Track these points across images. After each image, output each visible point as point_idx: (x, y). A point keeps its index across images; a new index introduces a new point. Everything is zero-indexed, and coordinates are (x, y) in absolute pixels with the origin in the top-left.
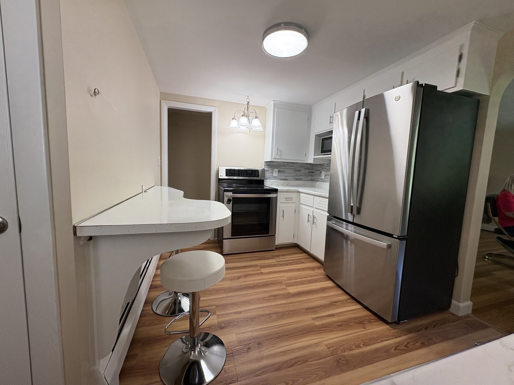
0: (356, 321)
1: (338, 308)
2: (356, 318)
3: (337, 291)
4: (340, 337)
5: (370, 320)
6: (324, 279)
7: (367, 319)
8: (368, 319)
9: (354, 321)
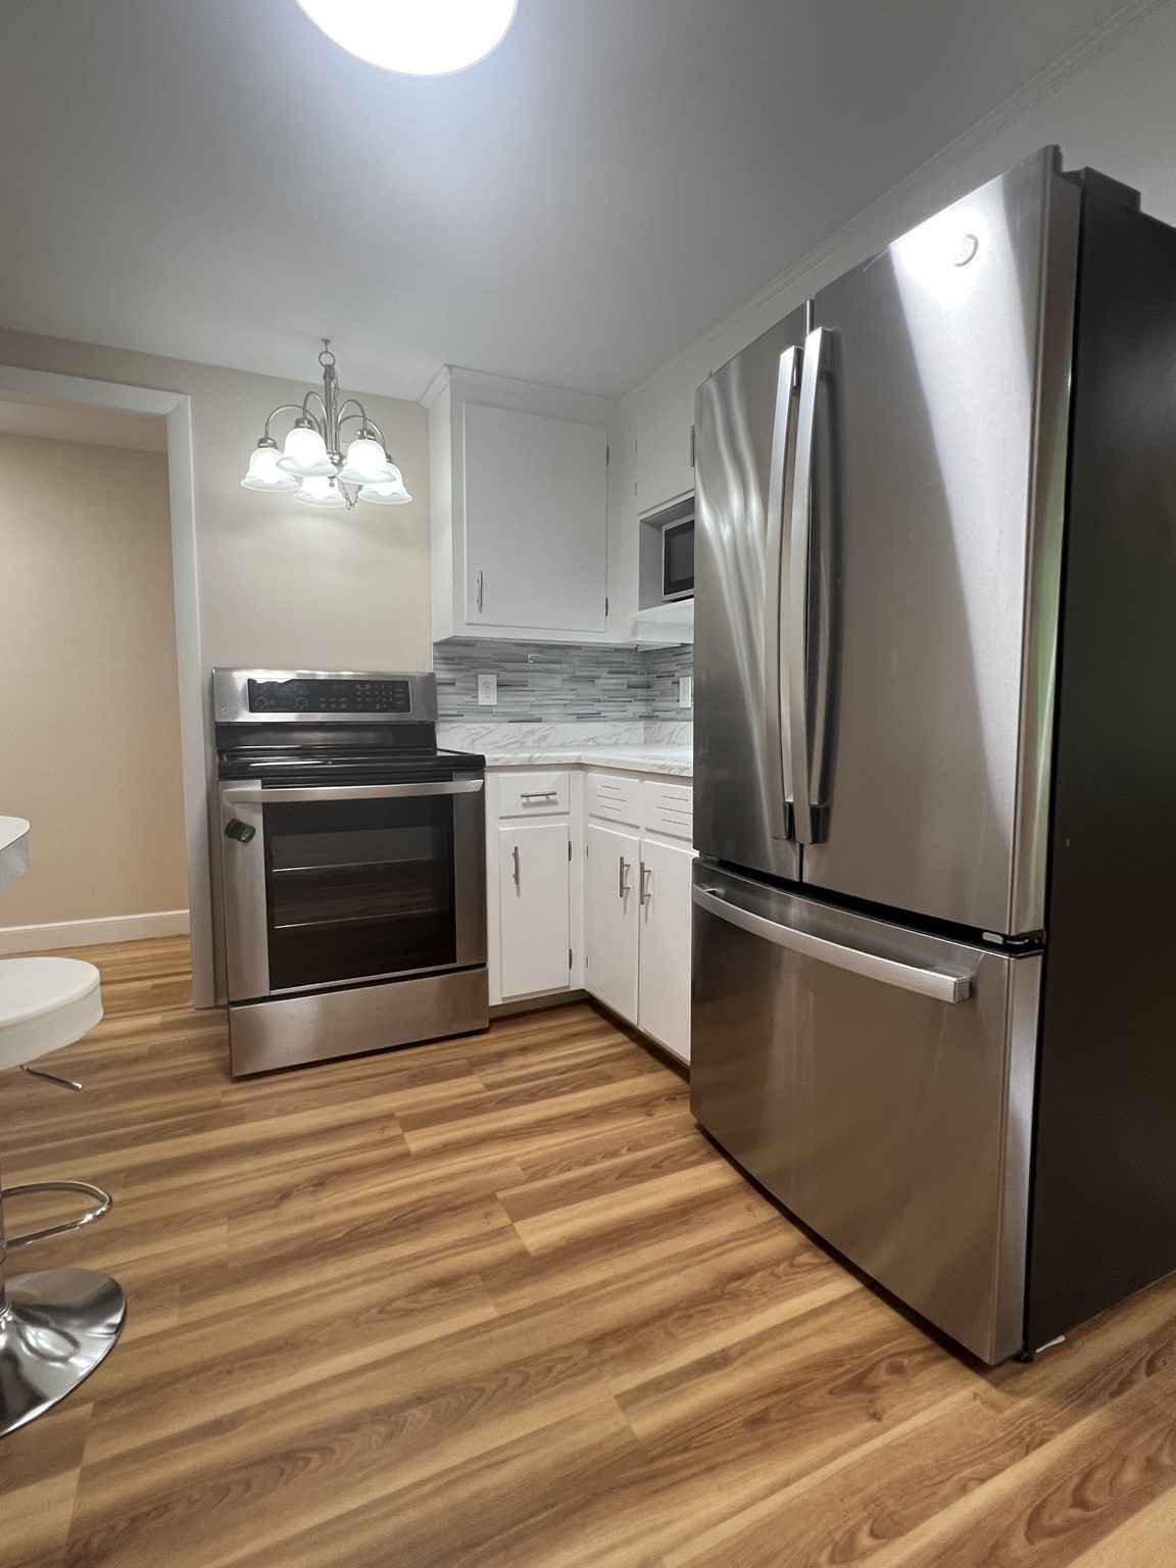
0: (834, 1379)
1: (751, 1311)
2: (833, 1360)
3: (749, 1208)
4: (755, 1500)
5: (898, 1359)
6: (694, 1152)
7: (884, 1359)
8: (890, 1356)
9: (828, 1375)
